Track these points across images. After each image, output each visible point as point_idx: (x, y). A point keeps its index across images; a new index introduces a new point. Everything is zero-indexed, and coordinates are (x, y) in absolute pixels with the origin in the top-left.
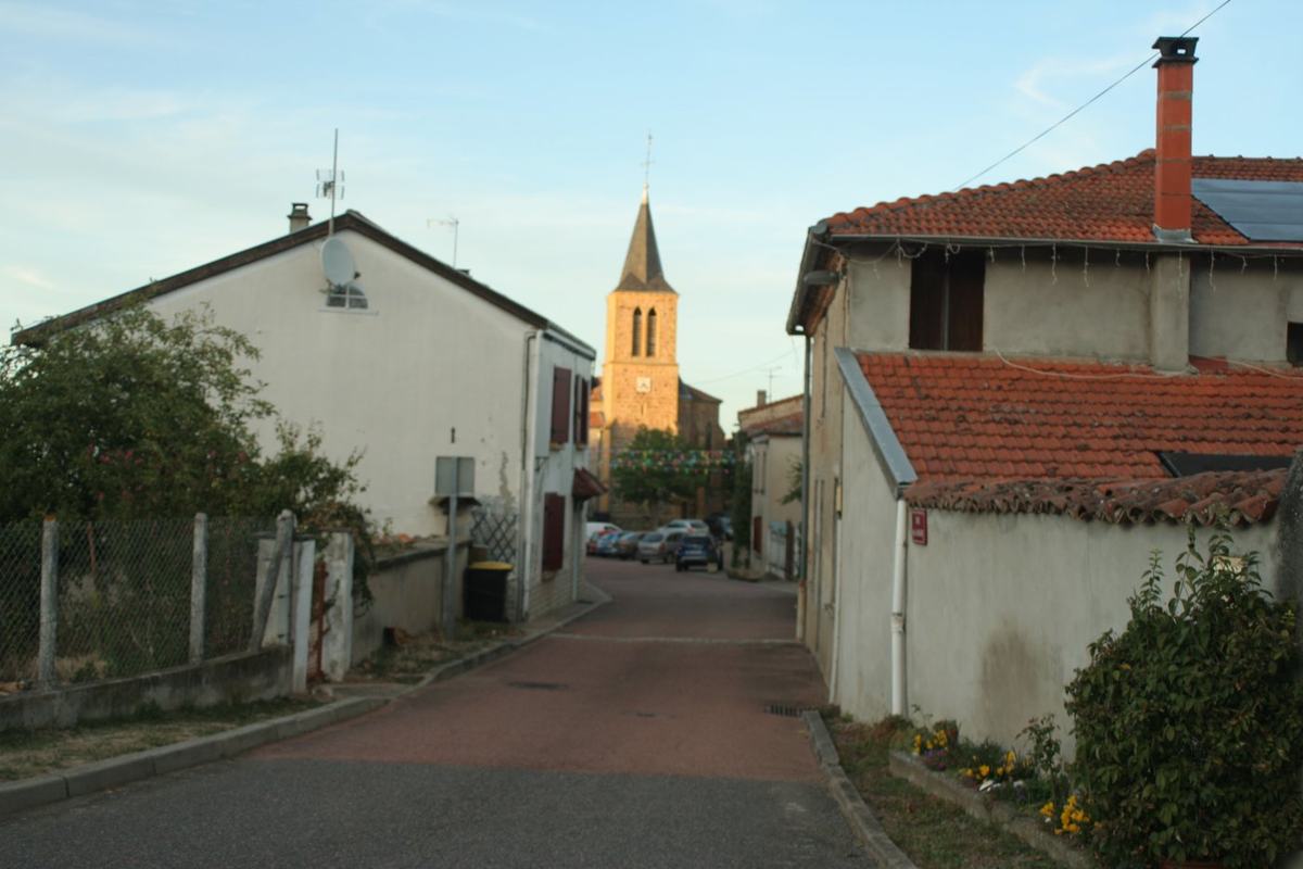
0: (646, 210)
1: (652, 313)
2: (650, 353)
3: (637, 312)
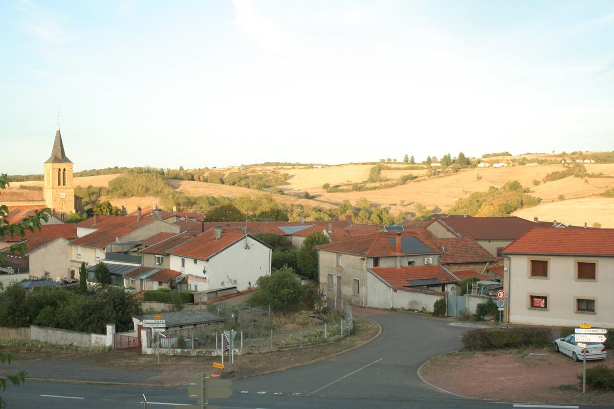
0: (59, 132)
1: (64, 170)
2: (64, 184)
3: (60, 170)
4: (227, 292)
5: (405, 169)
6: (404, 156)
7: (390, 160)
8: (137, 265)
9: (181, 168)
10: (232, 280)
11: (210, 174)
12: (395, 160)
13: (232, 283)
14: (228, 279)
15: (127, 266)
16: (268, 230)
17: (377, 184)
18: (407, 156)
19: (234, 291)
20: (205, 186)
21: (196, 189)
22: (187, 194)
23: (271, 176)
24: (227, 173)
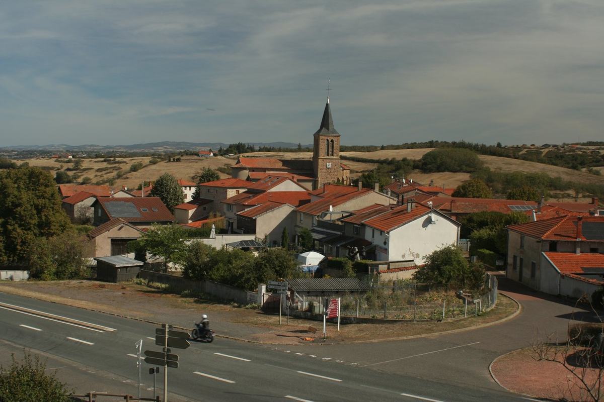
1: (332, 141)
2: (331, 155)
3: (327, 141)
4: (402, 265)
8: (339, 233)
9: (499, 145)
10: (414, 254)
13: (413, 256)
14: (409, 252)
15: (332, 233)
16: (497, 208)
19: (411, 264)
20: (518, 163)
21: (509, 166)
22: (498, 170)
23: (591, 156)
24: (545, 151)
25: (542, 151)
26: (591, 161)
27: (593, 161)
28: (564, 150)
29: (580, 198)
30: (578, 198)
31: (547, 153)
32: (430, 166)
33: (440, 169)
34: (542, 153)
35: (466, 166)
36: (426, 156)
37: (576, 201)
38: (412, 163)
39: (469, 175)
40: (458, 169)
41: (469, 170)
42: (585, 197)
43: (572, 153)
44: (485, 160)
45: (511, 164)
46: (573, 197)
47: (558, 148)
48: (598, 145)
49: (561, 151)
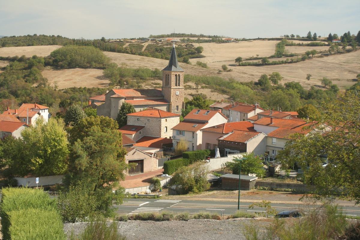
3: (176, 75)
5: (308, 45)
6: (308, 33)
7: (293, 36)
11: (129, 45)
12: (298, 36)
17: (284, 59)
18: (310, 33)
20: (139, 59)
21: (132, 62)
22: (124, 66)
23: (186, 49)
24: (146, 45)
25: (143, 44)
26: (187, 53)
27: (189, 54)
28: (162, 43)
29: (200, 89)
30: (198, 88)
31: (147, 47)
32: (61, 63)
33: (71, 65)
34: (143, 46)
35: (95, 62)
36: (54, 54)
37: (197, 92)
38: (43, 61)
39: (102, 71)
40: (88, 65)
41: (98, 66)
42: (203, 88)
43: (169, 46)
44: (109, 56)
45: (133, 60)
46: (193, 89)
47: (156, 42)
48: (181, 37)
49: (160, 45)
